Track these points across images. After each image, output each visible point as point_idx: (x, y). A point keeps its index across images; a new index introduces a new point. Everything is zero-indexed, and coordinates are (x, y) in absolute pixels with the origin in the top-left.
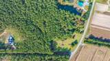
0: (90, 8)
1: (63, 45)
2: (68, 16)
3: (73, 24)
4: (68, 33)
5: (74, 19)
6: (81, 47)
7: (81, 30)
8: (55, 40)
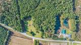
2: (52, 24)
3: (47, 29)
4: (39, 27)
8: (33, 19)
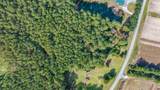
0: (138, 7)
1: (88, 78)
2: (96, 23)
3: (107, 39)
4: (98, 57)
5: (109, 30)
6: (122, 82)
7: (122, 50)
8: (74, 69)
